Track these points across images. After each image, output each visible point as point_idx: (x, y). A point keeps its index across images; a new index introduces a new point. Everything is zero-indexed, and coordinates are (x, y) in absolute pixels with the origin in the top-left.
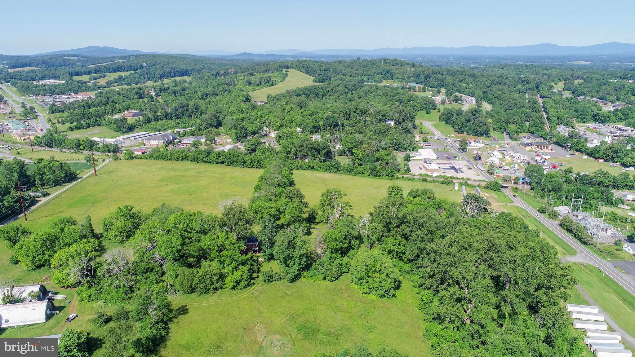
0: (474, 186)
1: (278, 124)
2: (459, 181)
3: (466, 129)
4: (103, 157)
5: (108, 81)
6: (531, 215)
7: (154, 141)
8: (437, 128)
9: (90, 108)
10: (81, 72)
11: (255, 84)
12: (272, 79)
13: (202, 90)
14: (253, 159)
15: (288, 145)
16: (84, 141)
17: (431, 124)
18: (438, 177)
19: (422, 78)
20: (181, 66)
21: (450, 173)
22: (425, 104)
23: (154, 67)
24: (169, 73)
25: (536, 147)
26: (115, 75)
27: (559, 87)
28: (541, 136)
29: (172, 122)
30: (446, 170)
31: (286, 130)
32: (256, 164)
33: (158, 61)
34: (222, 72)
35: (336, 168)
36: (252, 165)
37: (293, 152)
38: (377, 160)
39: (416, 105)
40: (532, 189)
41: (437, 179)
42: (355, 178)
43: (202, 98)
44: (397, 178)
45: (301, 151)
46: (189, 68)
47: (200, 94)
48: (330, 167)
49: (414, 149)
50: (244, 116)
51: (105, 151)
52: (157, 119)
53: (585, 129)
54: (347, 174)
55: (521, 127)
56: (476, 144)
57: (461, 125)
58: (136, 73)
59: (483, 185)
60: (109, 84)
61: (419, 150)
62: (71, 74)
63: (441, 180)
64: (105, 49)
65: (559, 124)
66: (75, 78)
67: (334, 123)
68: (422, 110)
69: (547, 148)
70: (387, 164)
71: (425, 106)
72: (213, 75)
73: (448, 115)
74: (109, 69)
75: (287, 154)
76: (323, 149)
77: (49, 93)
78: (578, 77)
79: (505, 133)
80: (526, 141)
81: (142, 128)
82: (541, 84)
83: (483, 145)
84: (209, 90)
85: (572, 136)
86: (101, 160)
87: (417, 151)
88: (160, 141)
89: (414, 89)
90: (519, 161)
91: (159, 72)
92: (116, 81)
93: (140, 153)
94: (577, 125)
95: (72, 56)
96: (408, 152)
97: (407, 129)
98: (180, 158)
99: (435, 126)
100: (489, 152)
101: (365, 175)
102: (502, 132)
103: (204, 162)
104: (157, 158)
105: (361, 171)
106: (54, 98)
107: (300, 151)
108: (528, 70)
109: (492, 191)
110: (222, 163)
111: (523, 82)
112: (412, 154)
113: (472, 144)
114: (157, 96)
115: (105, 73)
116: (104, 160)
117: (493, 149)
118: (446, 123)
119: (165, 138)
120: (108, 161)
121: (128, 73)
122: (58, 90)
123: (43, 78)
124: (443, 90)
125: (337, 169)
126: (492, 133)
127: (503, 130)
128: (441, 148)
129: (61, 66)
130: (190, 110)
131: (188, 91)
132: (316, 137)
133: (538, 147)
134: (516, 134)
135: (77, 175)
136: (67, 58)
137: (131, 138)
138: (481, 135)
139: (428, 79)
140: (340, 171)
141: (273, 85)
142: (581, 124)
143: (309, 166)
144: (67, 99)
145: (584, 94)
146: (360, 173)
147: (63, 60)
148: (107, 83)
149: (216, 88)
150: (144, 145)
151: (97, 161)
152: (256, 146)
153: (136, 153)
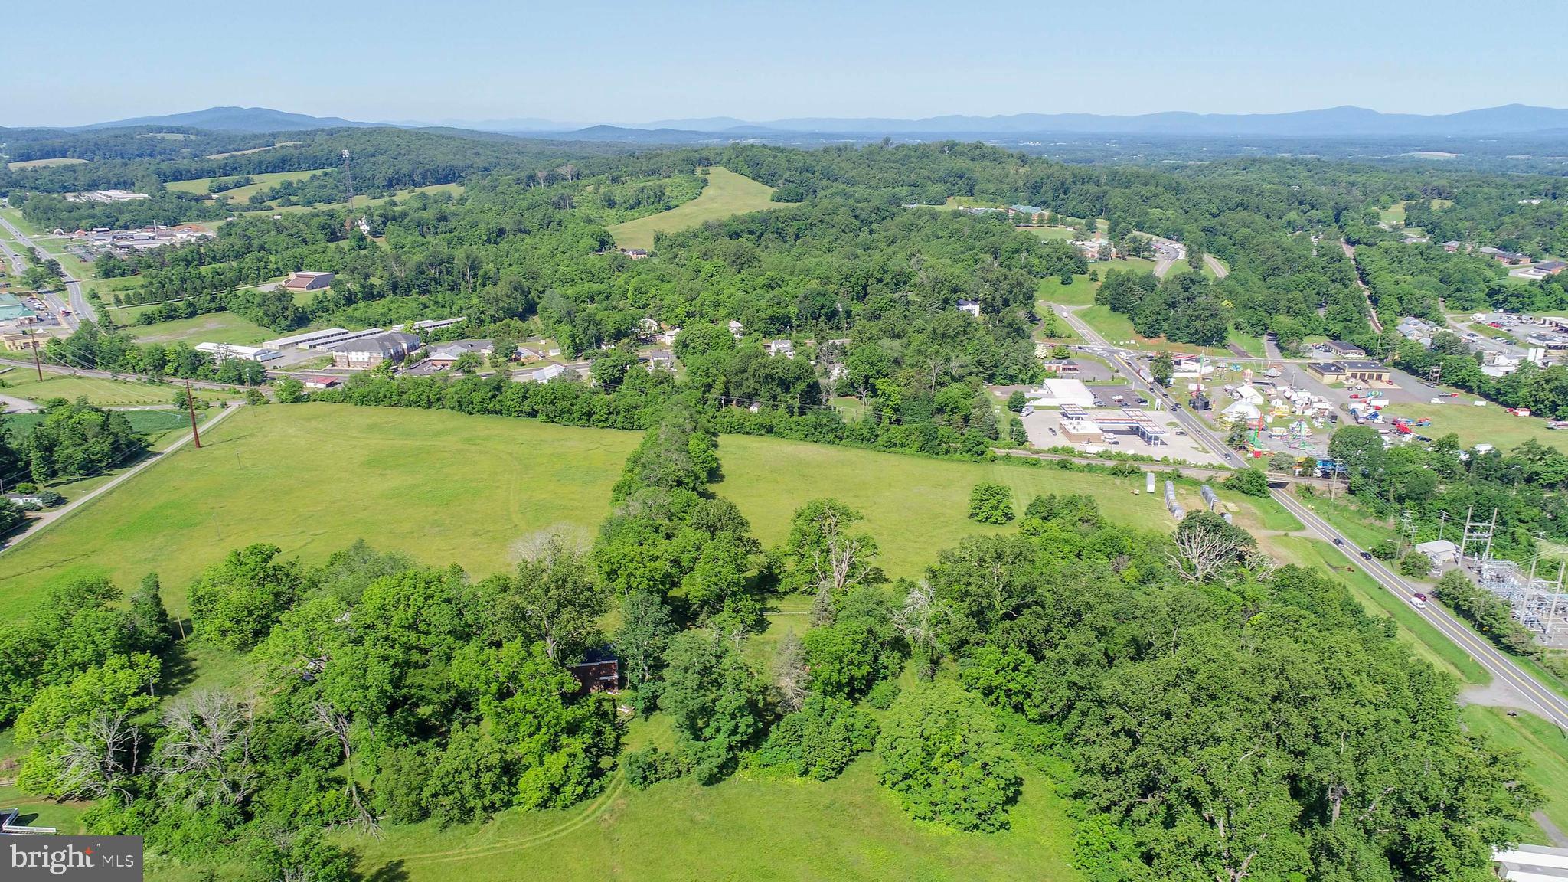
0: (1196, 483)
1: (680, 311)
2: (1156, 469)
3: (1165, 325)
4: (223, 396)
5: (254, 194)
6: (1354, 564)
7: (360, 353)
8: (1089, 323)
9: (201, 264)
10: (189, 171)
11: (625, 205)
12: (665, 192)
13: (492, 219)
14: (613, 405)
15: (705, 368)
16: (175, 353)
17: (1075, 313)
18: (1099, 455)
19: (1047, 192)
20: (440, 157)
21: (1132, 446)
22: (1059, 259)
23: (373, 159)
24: (410, 176)
25: (1349, 374)
26: (274, 180)
27: (1393, 216)
28: (1360, 346)
29: (411, 303)
30: (1119, 438)
31: (701, 326)
32: (620, 418)
33: (383, 146)
34: (541, 175)
35: (832, 430)
36: (610, 421)
37: (719, 387)
38: (940, 410)
39: (1036, 261)
40: (1351, 491)
41: (1099, 463)
42: (883, 457)
43: (489, 241)
44: (994, 459)
45: (741, 385)
46: (461, 163)
47: (483, 232)
48: (816, 429)
49: (1034, 380)
50: (596, 287)
51: (230, 381)
52: (370, 295)
53: (1471, 327)
54: (859, 448)
55: (1306, 322)
56: (1196, 366)
57: (1154, 317)
58: (326, 174)
59: (1221, 480)
60: (257, 202)
61: (1047, 381)
62: (164, 177)
63: (1110, 464)
64: (257, 114)
65: (1402, 315)
66: (173, 187)
67: (825, 310)
68: (1051, 275)
69: (1379, 377)
70: (966, 419)
71: (1059, 265)
72: (518, 181)
73: (1120, 290)
74: (260, 163)
75: (704, 392)
76: (798, 379)
77: (104, 226)
78: (1440, 193)
79: (1266, 337)
80: (1321, 357)
81: (331, 317)
82: (1346, 209)
83: (1211, 369)
84: (507, 221)
85: (1441, 346)
86: (218, 404)
87: (1041, 384)
88: (375, 354)
89: (1028, 221)
90: (1309, 413)
91: (384, 171)
92: (275, 195)
93: (321, 386)
94: (1449, 317)
95: (171, 130)
96: (1018, 388)
97: (1015, 326)
98: (424, 401)
99: (1084, 316)
100: (1228, 387)
101: (908, 450)
102: (1258, 335)
103: (486, 411)
104: (365, 400)
105: (898, 440)
106: (115, 237)
107: (739, 385)
108: (1310, 174)
109: (1244, 496)
110: (533, 414)
111: (1301, 203)
112: (1031, 392)
113: (1184, 365)
114: (376, 234)
115: (249, 173)
116: (224, 405)
117: (1237, 378)
118: (1114, 309)
119: (387, 344)
120: (234, 406)
121: (305, 176)
122: (126, 218)
123: (93, 186)
124: (1102, 224)
125: (835, 432)
126: (1233, 337)
127: (1259, 328)
128: (1102, 378)
129: (141, 156)
130: (455, 272)
131: (453, 223)
132: (780, 347)
133: (1354, 376)
134: (1295, 340)
135: (149, 445)
136: (159, 136)
137: (301, 346)
138: (1207, 342)
139: (1062, 196)
140: (843, 439)
141: (669, 208)
142: (1460, 315)
143: (761, 426)
144: (144, 240)
145: (1459, 236)
146: (895, 445)
147: (148, 141)
148: (253, 200)
149: (526, 214)
150: (334, 363)
151: (208, 406)
152: (623, 371)
153: (310, 385)
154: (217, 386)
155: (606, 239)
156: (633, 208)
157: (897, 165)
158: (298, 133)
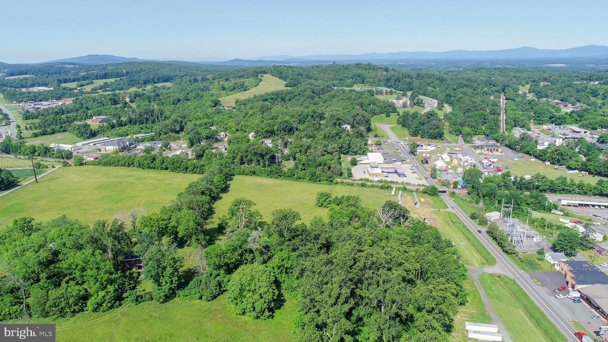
0: (411, 191)
1: (235, 129)
2: (397, 186)
3: (420, 132)
4: (54, 164)
5: (93, 87)
6: (461, 221)
7: (110, 147)
8: (394, 131)
9: (63, 114)
10: (70, 79)
11: (229, 89)
12: (246, 84)
13: (177, 96)
16: (41, 147)
17: (389, 128)
18: (378, 181)
19: (392, 82)
20: (165, 72)
21: (392, 178)
22: (386, 107)
23: (139, 74)
24: (153, 80)
25: (486, 149)
26: (101, 82)
27: (525, 89)
28: (494, 139)
29: (136, 128)
30: (388, 175)
31: (237, 135)
32: (198, 169)
33: (144, 68)
34: (199, 78)
35: (277, 173)
36: (195, 170)
37: (239, 157)
38: (319, 165)
39: (376, 108)
40: (469, 194)
41: (377, 184)
42: (294, 183)
43: (172, 104)
44: (336, 183)
46: (173, 74)
47: (172, 100)
49: (363, 153)
51: (59, 158)
52: (121, 125)
53: (540, 131)
54: (286, 179)
55: (476, 130)
56: (429, 147)
57: (417, 128)
58: (121, 79)
59: (421, 190)
60: (94, 90)
61: (369, 154)
62: (60, 82)
63: (381, 185)
65: (516, 126)
66: (63, 85)
67: (289, 128)
68: (383, 113)
69: (498, 150)
70: (329, 168)
71: (385, 110)
72: (190, 81)
74: (97, 76)
75: (233, 160)
76: (268, 154)
77: (32, 100)
78: (545, 80)
79: (460, 136)
80: (478, 143)
81: (105, 133)
82: (508, 86)
83: (434, 148)
84: (181, 96)
85: (523, 138)
86: (51, 167)
87: (366, 155)
88: (116, 147)
89: (381, 93)
90: (466, 164)
91: (143, 78)
92: (101, 88)
93: (92, 159)
94: (533, 127)
95: (69, 64)
96: (356, 156)
97: (360, 133)
98: (127, 164)
100: (438, 155)
101: (304, 180)
102: (457, 135)
103: (149, 168)
104: (105, 164)
105: (302, 176)
106: (35, 104)
107: (248, 157)
108: (500, 73)
109: (429, 196)
110: (167, 169)
111: (490, 84)
113: (424, 147)
114: (132, 101)
115: (93, 79)
116: (53, 167)
117: (442, 152)
118: (403, 126)
119: (121, 143)
120: (57, 167)
121: (113, 80)
122: (41, 97)
123: (33, 85)
124: (409, 94)
126: (446, 136)
127: (458, 132)
128: (390, 152)
129: (56, 74)
130: (154, 115)
131: (161, 97)
132: (269, 143)
133: (488, 150)
134: (469, 137)
135: (18, 182)
136: (64, 66)
137: (90, 144)
138: (435, 138)
139: (397, 83)
140: (281, 176)
141: (245, 90)
142: (538, 126)
143: (251, 172)
144: (46, 105)
145: (547, 96)
146: (300, 178)
147: (60, 68)
148: (92, 90)
149: (190, 93)
150: (100, 150)
151: (47, 167)
152: (204, 151)
153: (88, 159)
154: (53, 160)
155: (217, 102)
156: (232, 90)
157: (335, 72)
158: (116, 64)
